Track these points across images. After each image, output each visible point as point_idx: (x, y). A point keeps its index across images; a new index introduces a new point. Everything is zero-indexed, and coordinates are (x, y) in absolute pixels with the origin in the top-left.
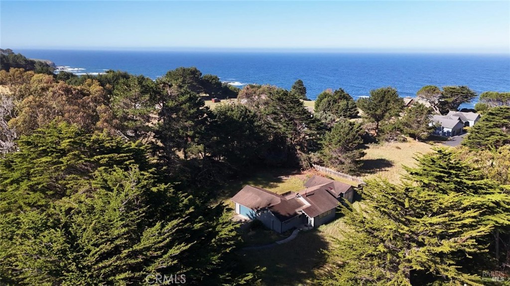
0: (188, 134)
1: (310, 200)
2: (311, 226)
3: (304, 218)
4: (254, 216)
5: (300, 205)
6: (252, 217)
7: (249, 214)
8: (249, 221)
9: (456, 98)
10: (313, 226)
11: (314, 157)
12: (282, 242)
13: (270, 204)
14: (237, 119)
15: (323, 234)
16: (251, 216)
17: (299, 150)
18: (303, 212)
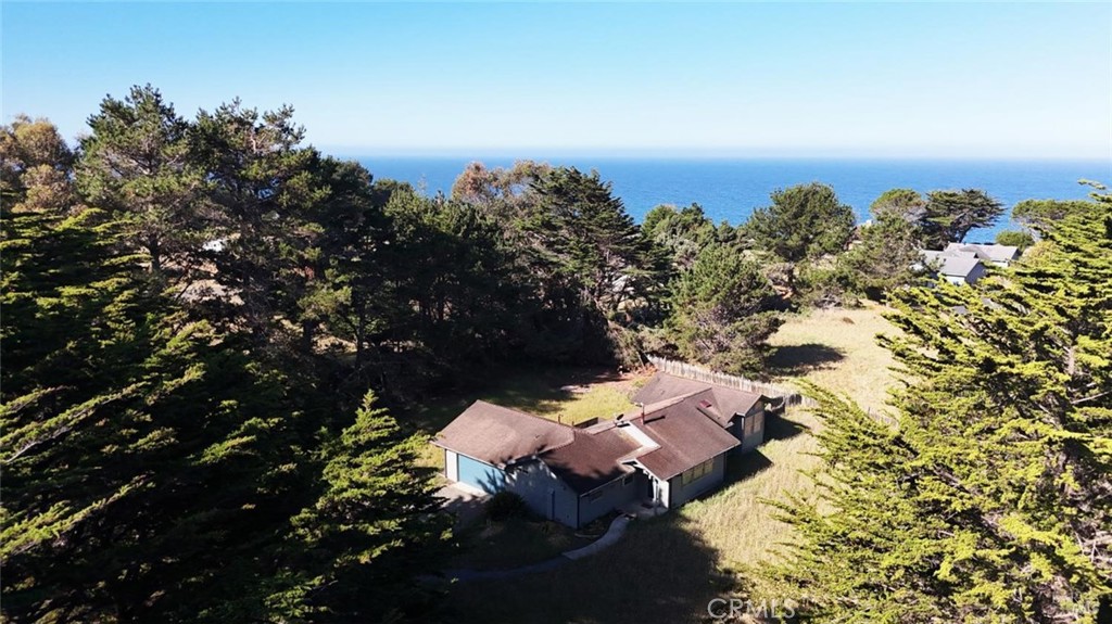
0: (306, 256)
1: (655, 433)
2: (661, 504)
3: (641, 483)
4: (499, 483)
5: (628, 447)
6: (492, 488)
7: (485, 480)
8: (483, 499)
9: (957, 217)
10: (666, 504)
11: (652, 338)
12: (582, 552)
13: (543, 447)
14: (450, 232)
15: (697, 526)
16: (489, 485)
17: (612, 320)
18: (640, 465)
